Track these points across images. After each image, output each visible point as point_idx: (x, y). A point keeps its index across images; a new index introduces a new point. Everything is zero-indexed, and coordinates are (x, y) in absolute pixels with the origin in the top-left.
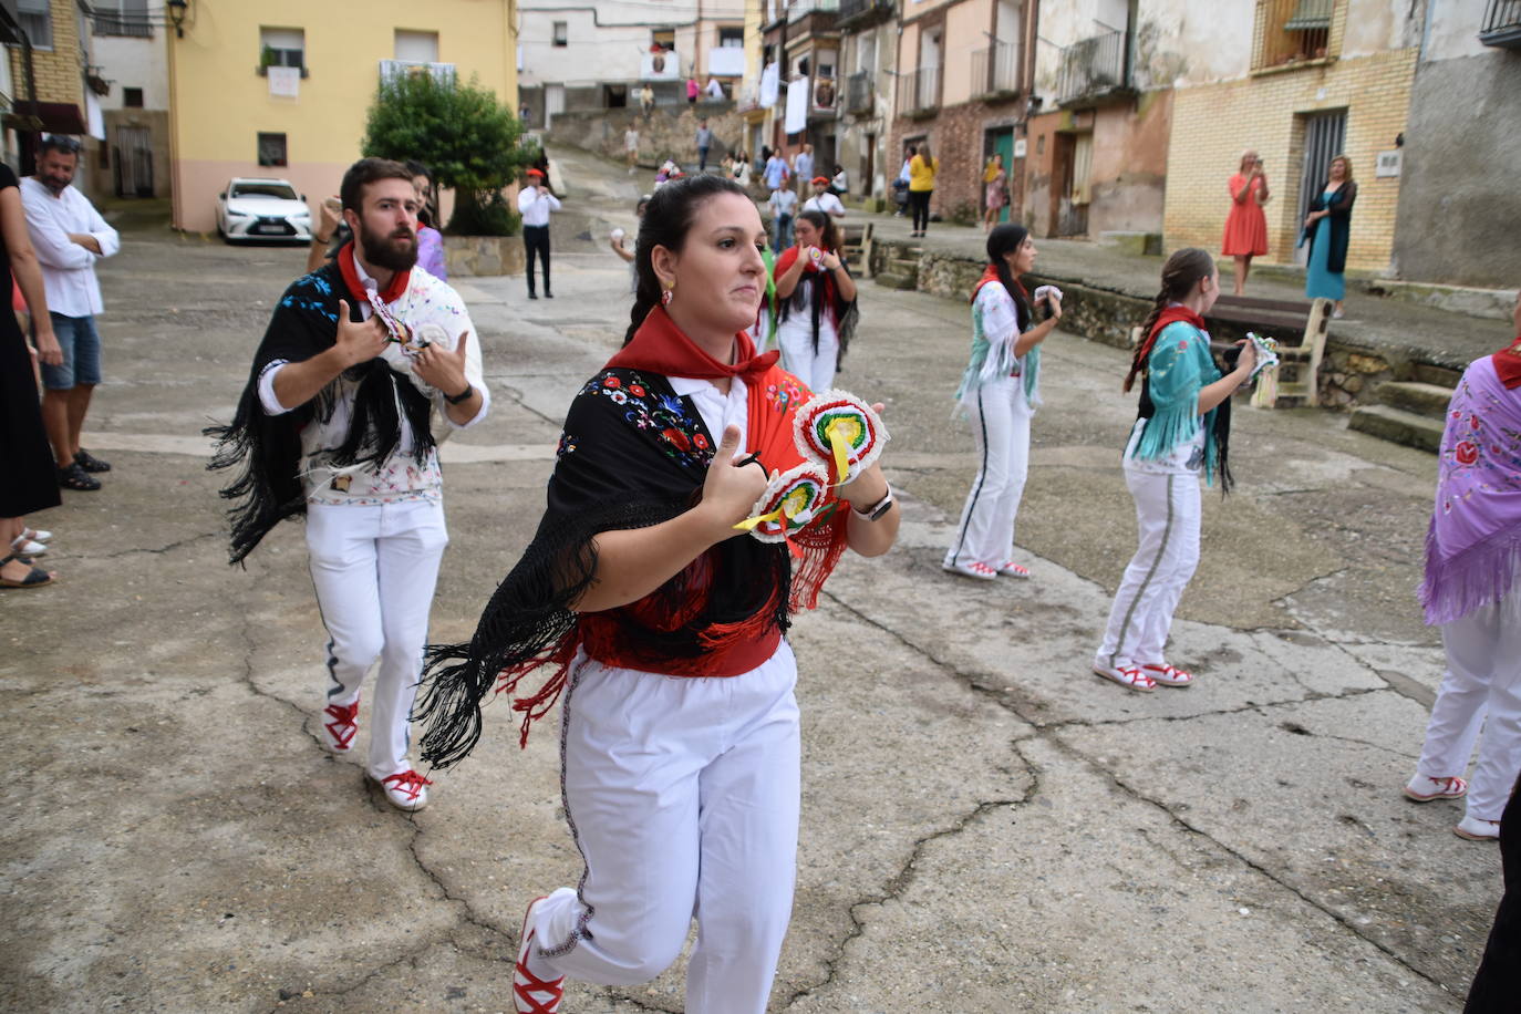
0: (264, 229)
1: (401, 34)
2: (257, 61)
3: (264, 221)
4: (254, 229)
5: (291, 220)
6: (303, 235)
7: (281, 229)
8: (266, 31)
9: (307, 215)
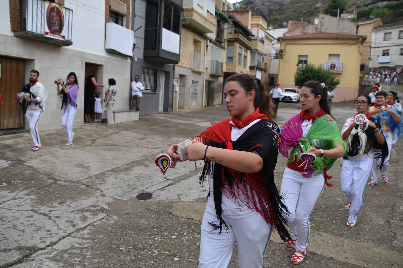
0: (285, 99)
1: (330, 55)
2: (297, 63)
3: (285, 97)
4: (283, 98)
5: (292, 97)
6: (294, 101)
7: (289, 99)
8: (299, 56)
9: (296, 96)
